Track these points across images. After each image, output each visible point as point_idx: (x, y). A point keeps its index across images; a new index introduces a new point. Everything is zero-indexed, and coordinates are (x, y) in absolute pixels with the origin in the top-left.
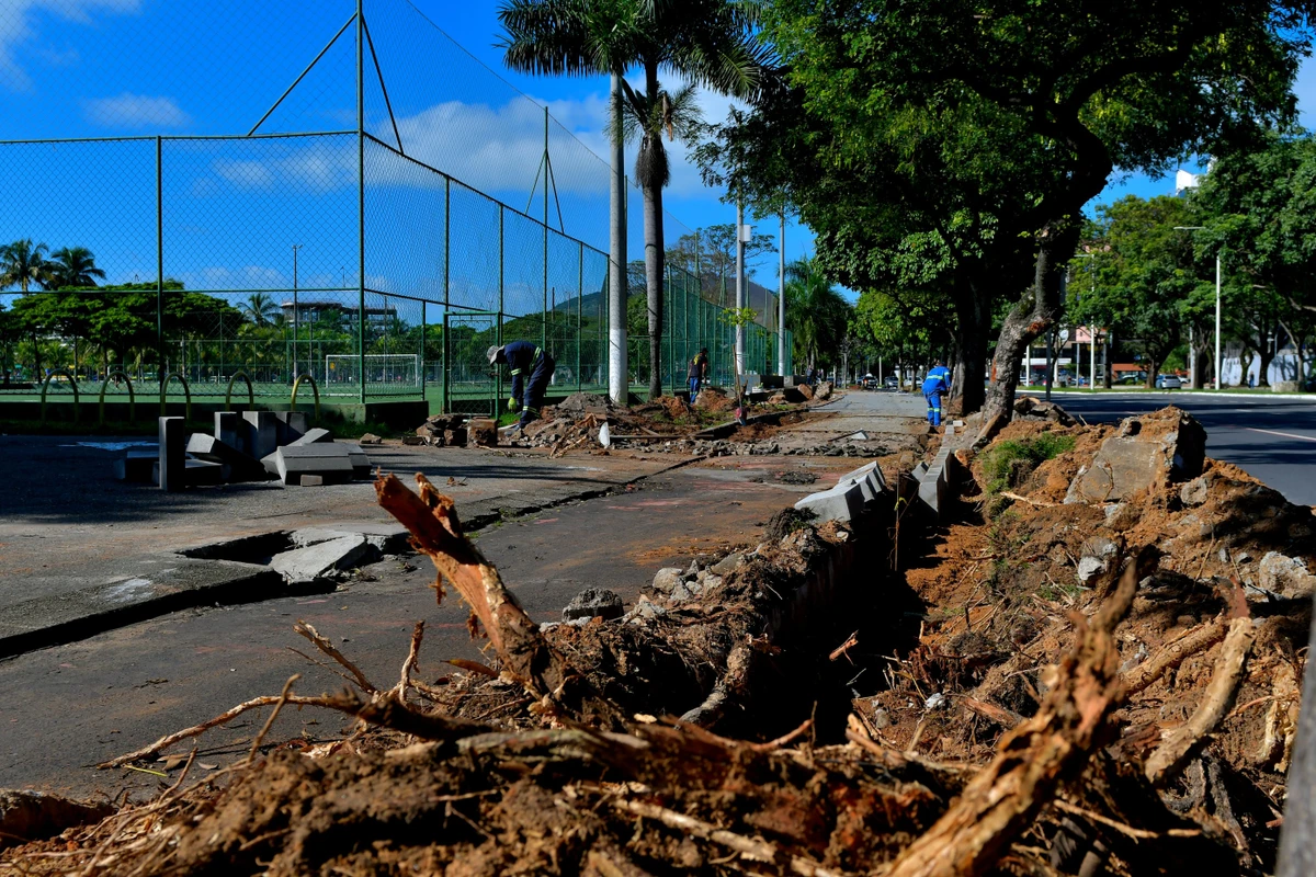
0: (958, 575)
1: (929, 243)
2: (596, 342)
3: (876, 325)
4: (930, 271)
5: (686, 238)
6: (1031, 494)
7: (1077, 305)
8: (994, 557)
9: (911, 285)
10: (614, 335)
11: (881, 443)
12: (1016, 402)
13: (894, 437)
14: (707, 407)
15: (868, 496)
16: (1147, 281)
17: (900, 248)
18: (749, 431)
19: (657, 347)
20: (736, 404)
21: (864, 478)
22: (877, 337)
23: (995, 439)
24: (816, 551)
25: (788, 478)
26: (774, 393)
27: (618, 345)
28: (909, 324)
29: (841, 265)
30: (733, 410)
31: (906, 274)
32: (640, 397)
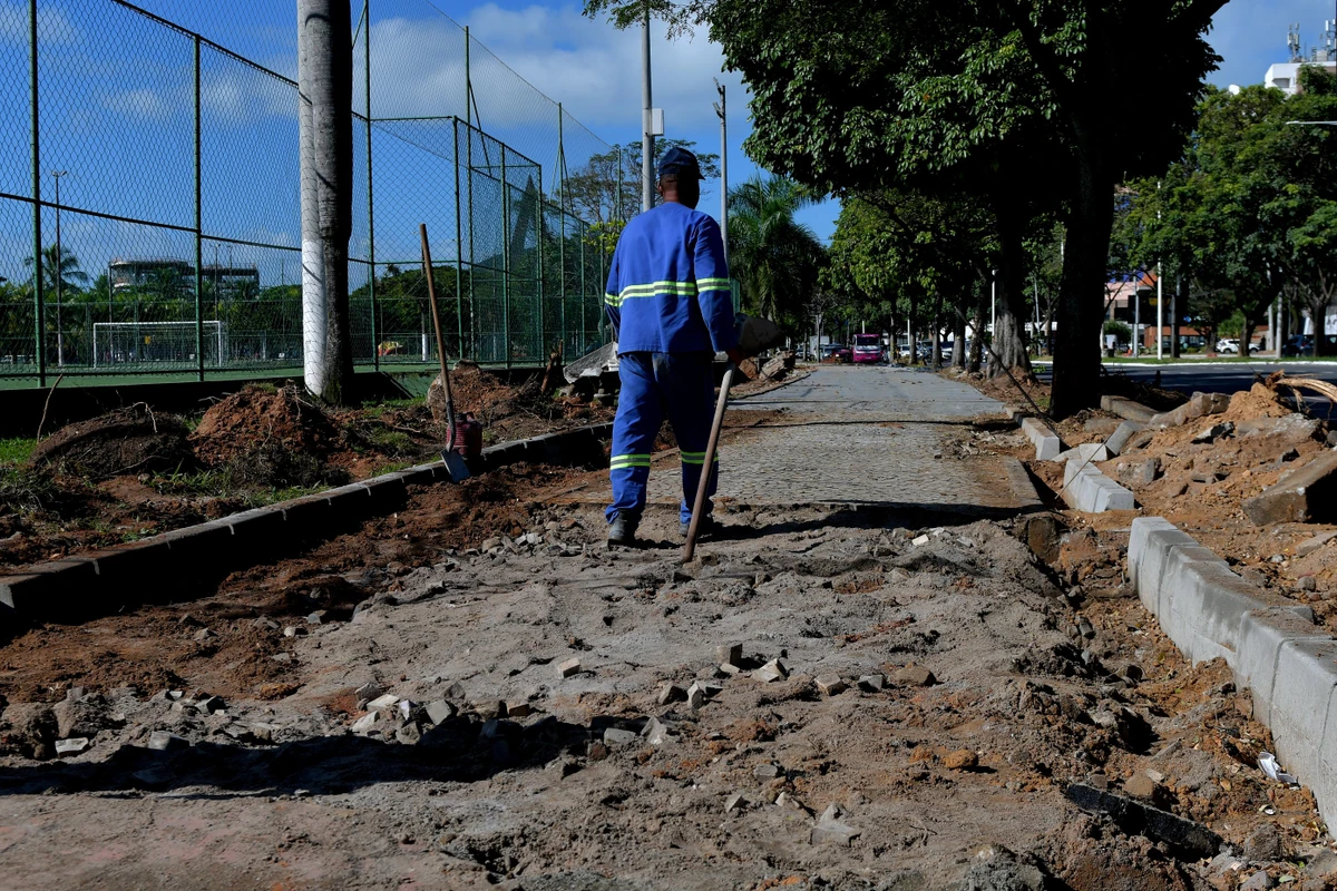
1: (954, 94)
3: (858, 268)
4: (955, 146)
5: (599, 159)
7: (1139, 240)
10: (309, 251)
16: (1244, 202)
17: (902, 107)
22: (860, 285)
27: (318, 274)
28: (910, 260)
29: (796, 143)
30: (510, 414)
31: (913, 152)
32: (399, 381)
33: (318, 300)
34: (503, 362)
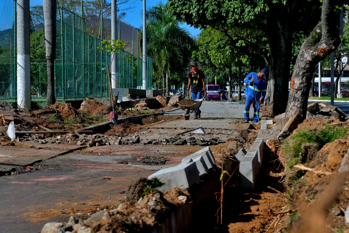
0: (266, 226)
2: (8, 65)
3: (212, 53)
4: (249, 14)
6: (317, 167)
8: (290, 212)
9: (236, 23)
10: (20, 59)
11: (215, 136)
12: (309, 106)
13: (223, 132)
14: (89, 112)
15: (202, 171)
18: (119, 129)
19: (52, 68)
20: (110, 109)
21: (199, 158)
22: (213, 61)
23: (295, 132)
24: (162, 209)
25: (146, 160)
26: (138, 102)
27: (23, 66)
28: (236, 52)
29: (186, 9)
30: (108, 113)
31: (233, 16)
32: (40, 104)
33: (23, 76)
34: (73, 98)
